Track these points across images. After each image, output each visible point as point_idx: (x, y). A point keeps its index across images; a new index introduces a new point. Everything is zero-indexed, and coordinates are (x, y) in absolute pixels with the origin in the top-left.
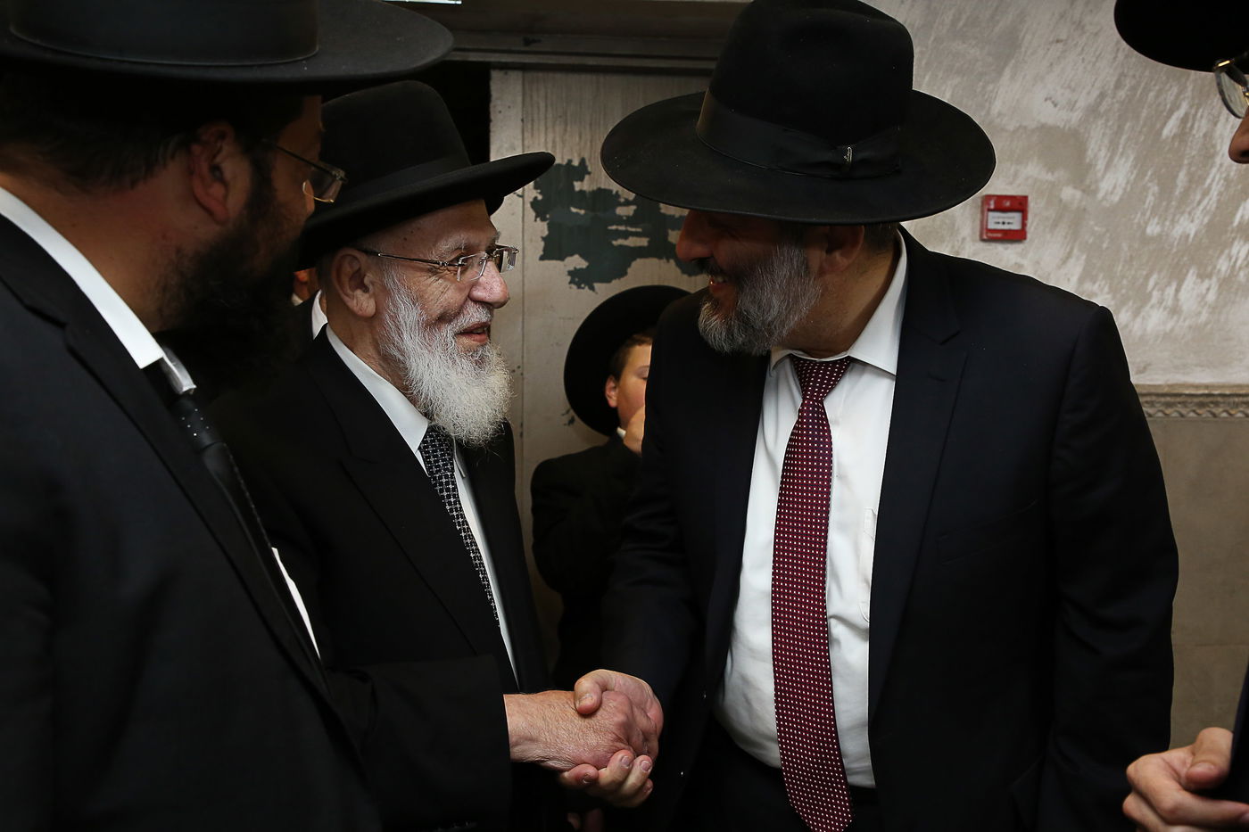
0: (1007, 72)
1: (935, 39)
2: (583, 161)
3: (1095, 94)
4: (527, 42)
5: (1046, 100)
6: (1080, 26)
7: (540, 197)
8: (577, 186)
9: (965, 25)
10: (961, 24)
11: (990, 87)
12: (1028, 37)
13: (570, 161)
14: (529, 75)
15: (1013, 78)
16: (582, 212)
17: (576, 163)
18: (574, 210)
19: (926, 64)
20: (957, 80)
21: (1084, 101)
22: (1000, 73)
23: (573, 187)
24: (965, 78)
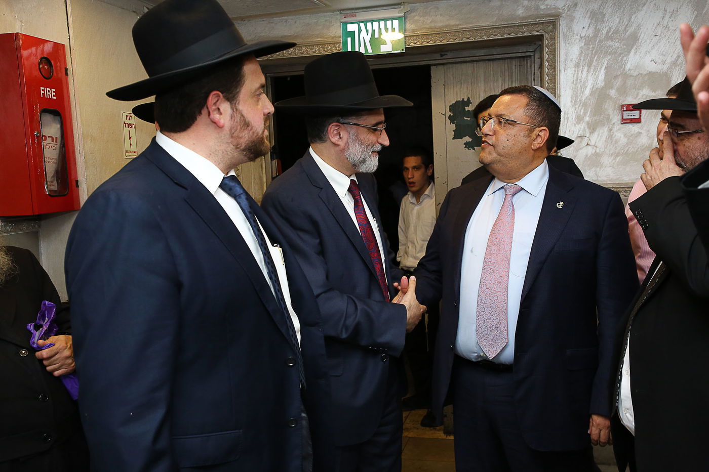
0: (633, 51)
1: (599, 41)
2: (469, 98)
3: (675, 56)
4: (442, 56)
5: (651, 61)
6: (667, 27)
7: (452, 115)
8: (467, 109)
9: (612, 34)
10: (610, 33)
11: (625, 58)
12: (642, 35)
13: (463, 99)
14: (446, 67)
15: (635, 53)
16: (469, 119)
17: (466, 100)
18: (465, 118)
19: (595, 52)
20: (609, 57)
21: (669, 60)
22: (629, 52)
23: (465, 109)
24: (613, 56)
